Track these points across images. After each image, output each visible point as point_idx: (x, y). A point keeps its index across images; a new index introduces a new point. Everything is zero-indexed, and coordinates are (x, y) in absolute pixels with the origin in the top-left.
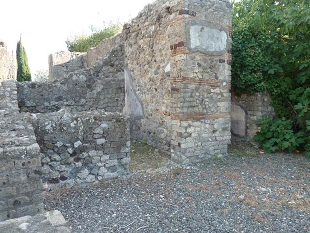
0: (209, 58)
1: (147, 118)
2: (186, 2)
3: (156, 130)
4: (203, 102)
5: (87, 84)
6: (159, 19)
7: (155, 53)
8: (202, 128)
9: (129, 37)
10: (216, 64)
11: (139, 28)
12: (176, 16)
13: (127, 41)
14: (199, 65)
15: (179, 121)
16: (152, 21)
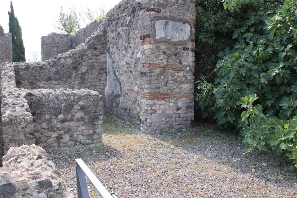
0: (174, 47)
1: (124, 96)
2: (152, 1)
3: (131, 107)
4: (168, 84)
5: (73, 66)
6: (134, 11)
7: (130, 41)
8: (167, 106)
9: (110, 24)
10: (180, 52)
11: (119, 17)
12: (144, 12)
13: (109, 27)
14: (164, 53)
15: (146, 100)
16: (128, 13)
